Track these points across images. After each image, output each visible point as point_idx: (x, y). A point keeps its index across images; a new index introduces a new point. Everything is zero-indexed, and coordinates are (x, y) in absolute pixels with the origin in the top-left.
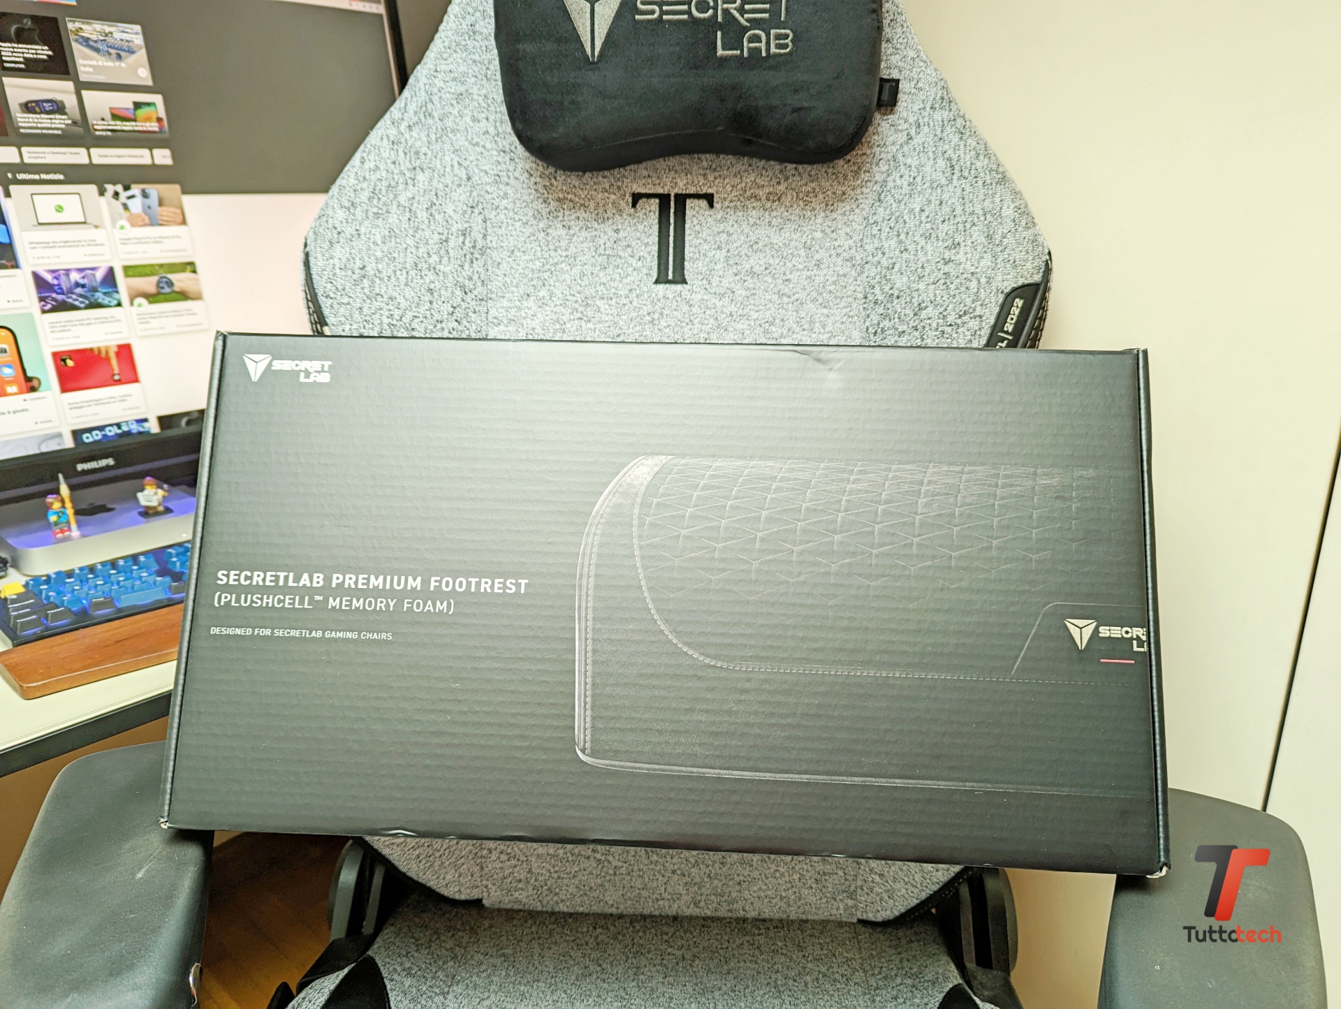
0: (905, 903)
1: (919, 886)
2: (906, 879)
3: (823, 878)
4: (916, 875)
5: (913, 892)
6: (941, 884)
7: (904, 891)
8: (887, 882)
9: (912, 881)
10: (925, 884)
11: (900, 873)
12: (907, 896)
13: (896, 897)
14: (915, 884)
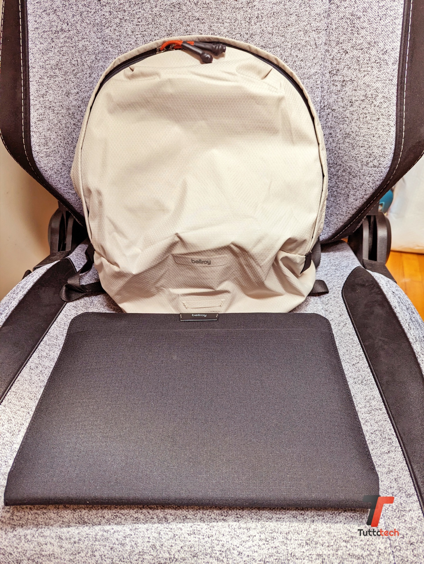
0: (336, 227)
1: (345, 214)
2: (338, 213)
4: (344, 208)
6: (357, 209)
7: (336, 220)
9: (341, 212)
10: (348, 212)
11: (335, 210)
12: (337, 223)
13: (331, 225)
14: (342, 213)
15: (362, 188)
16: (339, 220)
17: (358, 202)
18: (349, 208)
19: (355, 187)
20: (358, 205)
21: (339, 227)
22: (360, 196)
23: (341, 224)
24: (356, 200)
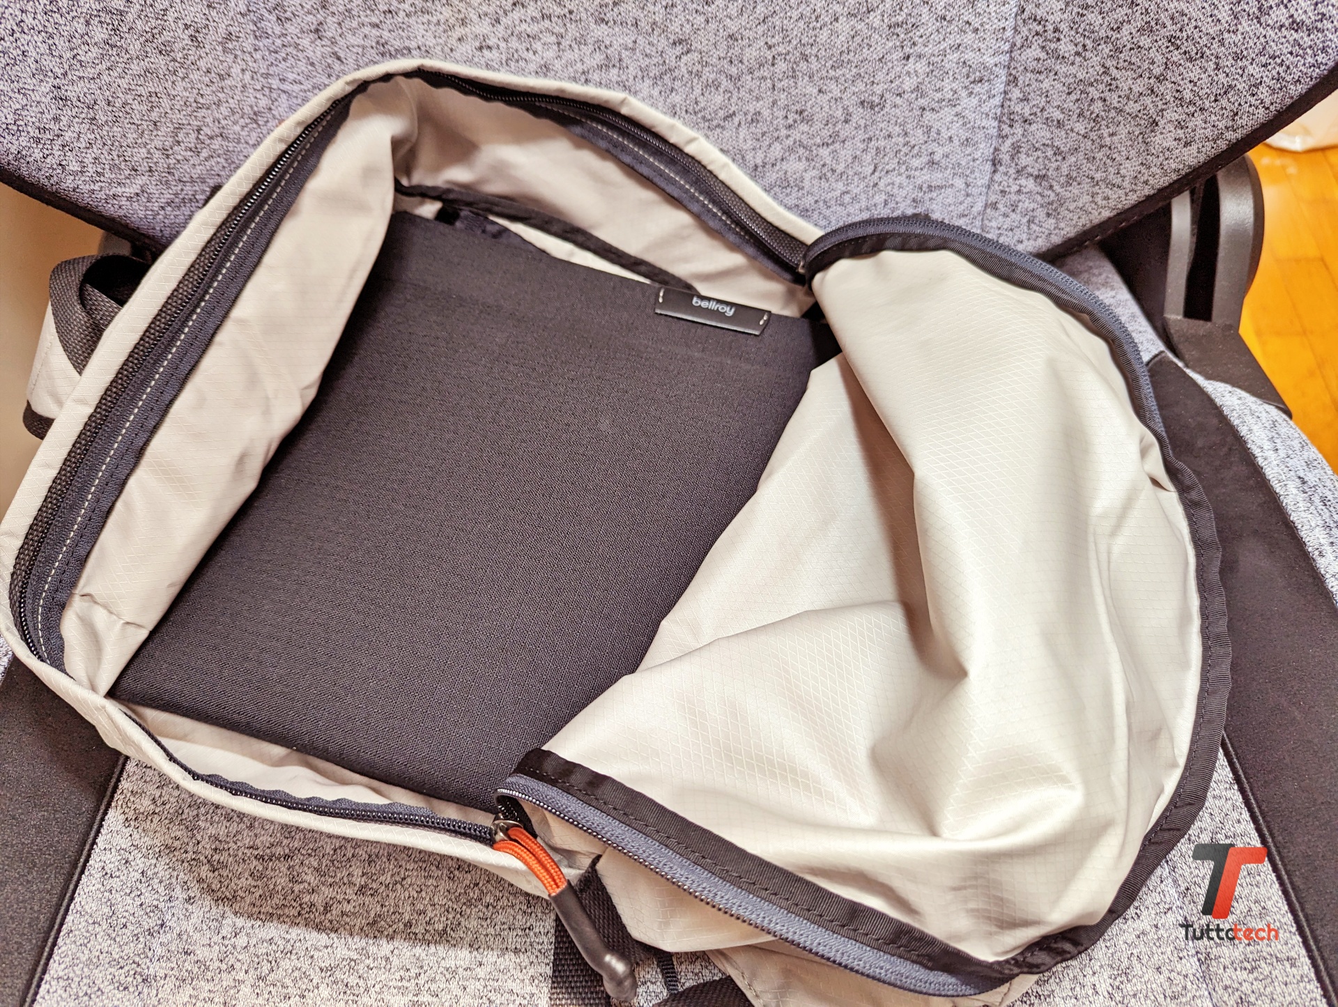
0: (1082, 221)
1: (1126, 184)
2: (1098, 176)
3: (927, 196)
4: (1128, 164)
5: (1107, 198)
7: (1087, 198)
8: (1051, 187)
9: (1111, 177)
12: (1089, 207)
13: (1064, 213)
14: (1118, 181)
15: (1224, 102)
16: (1099, 199)
17: (1195, 152)
18: (1149, 167)
19: (1188, 95)
20: (1193, 162)
21: (1096, 221)
22: (1208, 132)
23: (1107, 214)
24: (1187, 144)
